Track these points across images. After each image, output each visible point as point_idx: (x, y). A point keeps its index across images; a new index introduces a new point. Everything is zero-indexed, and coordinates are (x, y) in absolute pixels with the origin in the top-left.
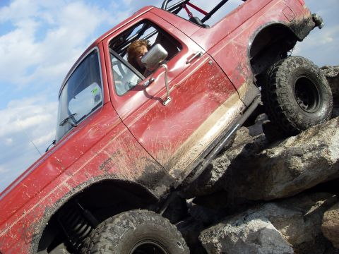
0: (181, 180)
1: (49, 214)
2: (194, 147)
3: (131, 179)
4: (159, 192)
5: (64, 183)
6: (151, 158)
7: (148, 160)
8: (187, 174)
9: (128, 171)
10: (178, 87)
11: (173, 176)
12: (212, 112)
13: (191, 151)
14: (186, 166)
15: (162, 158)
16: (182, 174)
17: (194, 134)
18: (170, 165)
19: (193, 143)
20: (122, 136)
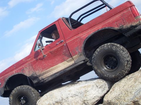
0: (42, 81)
1: (9, 77)
2: (50, 73)
3: (28, 76)
4: (35, 82)
5: (14, 71)
6: (34, 72)
7: (33, 72)
8: (45, 80)
9: (28, 73)
10: (50, 52)
11: (40, 79)
12: (61, 63)
13: (49, 73)
14: (45, 77)
15: (38, 73)
16: (43, 79)
17: (51, 69)
18: (40, 76)
19: (50, 71)
20: (29, 64)
